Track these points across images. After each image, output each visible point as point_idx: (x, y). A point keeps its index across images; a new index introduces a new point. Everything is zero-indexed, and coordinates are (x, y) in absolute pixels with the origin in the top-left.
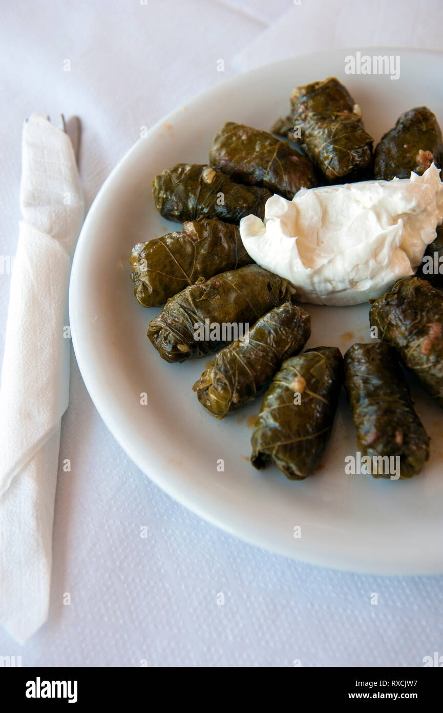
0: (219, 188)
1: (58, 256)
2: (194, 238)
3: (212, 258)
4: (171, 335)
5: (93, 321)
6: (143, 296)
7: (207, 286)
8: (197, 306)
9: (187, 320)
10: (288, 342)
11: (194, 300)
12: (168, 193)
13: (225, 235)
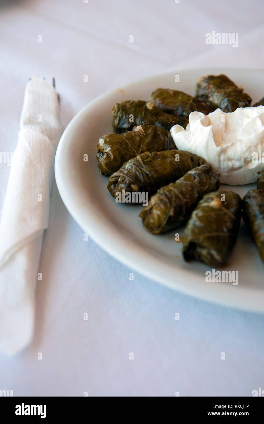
0: (156, 113)
1: (47, 145)
2: (141, 133)
3: (153, 145)
4: (127, 179)
5: (72, 173)
6: (107, 161)
7: (151, 155)
8: (144, 164)
9: (138, 171)
10: (206, 185)
11: (143, 161)
12: (124, 113)
13: (162, 133)
